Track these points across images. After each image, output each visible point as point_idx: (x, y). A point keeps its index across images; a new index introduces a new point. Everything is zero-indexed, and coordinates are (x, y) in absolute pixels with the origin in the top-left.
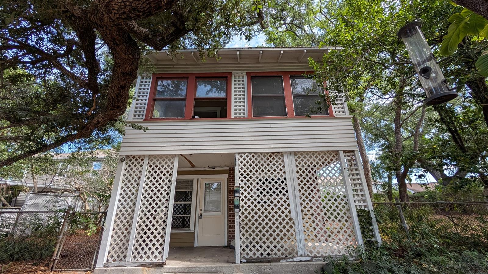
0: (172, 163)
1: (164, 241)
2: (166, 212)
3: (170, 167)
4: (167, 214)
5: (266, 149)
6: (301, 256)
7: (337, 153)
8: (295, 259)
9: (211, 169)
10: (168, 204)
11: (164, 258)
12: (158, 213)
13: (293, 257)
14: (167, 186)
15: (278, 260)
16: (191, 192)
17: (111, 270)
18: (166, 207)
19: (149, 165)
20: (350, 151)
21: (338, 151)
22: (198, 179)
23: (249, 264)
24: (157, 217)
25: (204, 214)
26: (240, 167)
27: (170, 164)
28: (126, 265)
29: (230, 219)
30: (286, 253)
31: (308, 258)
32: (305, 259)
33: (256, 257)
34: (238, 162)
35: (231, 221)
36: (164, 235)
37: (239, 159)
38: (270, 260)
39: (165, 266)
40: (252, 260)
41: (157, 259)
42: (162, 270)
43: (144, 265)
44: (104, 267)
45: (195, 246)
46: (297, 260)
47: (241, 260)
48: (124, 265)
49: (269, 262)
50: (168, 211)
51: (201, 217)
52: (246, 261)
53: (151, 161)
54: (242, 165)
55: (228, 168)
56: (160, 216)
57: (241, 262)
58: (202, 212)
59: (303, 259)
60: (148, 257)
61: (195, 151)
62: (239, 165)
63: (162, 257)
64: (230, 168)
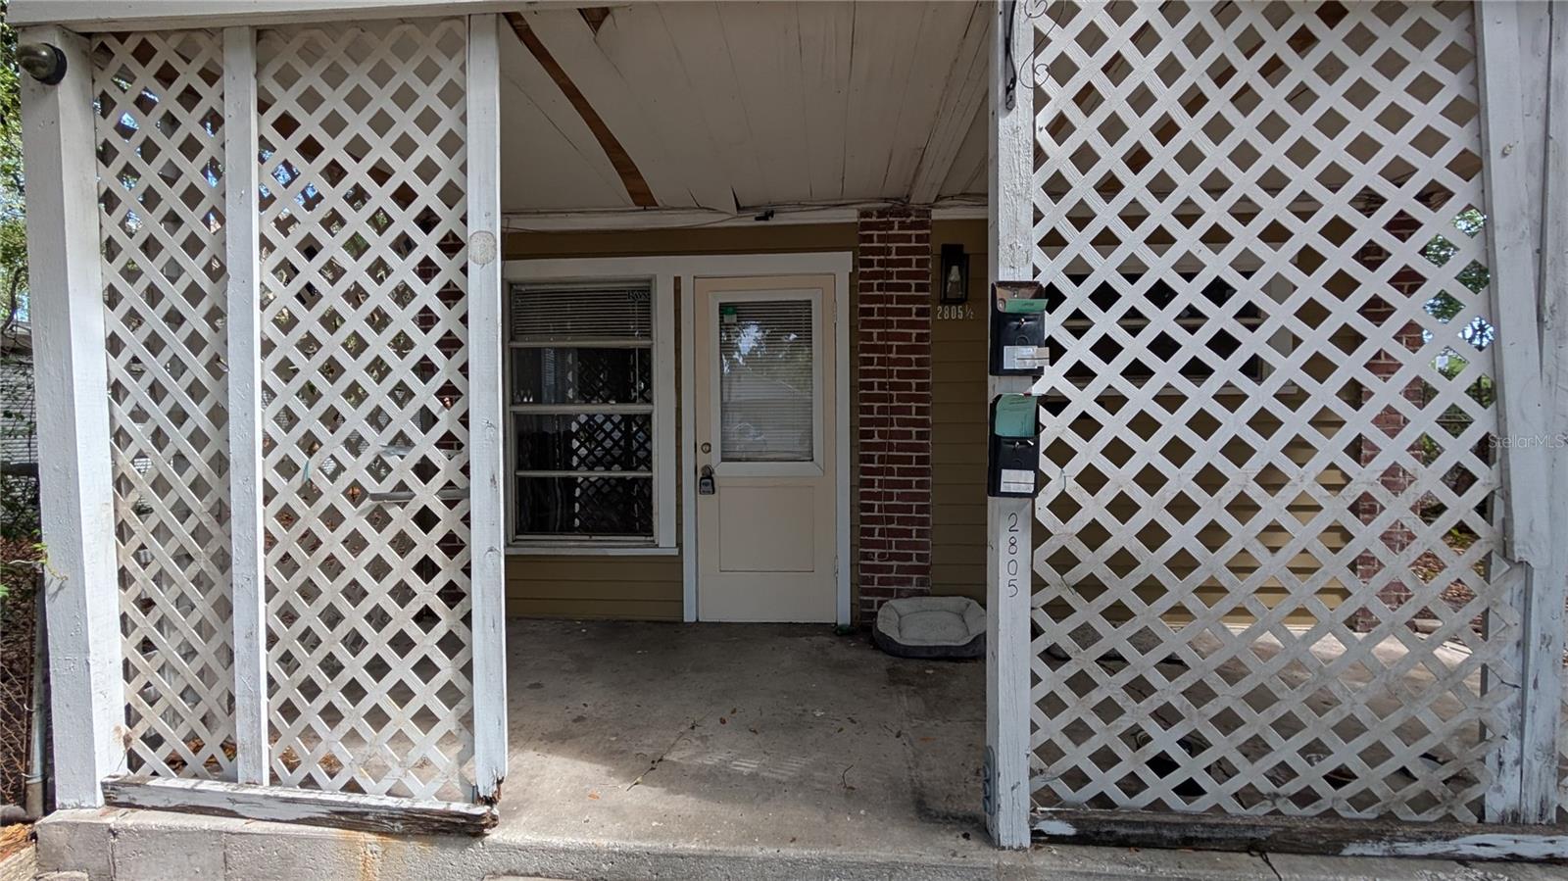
0: (454, 95)
1: (467, 670)
2: (458, 479)
3: (440, 132)
4: (467, 493)
6: (1513, 822)
8: (1466, 845)
9: (748, 221)
10: (465, 421)
12: (402, 486)
13: (1449, 827)
14: (437, 283)
16: (646, 354)
17: (142, 833)
18: (448, 442)
19: (273, 114)
22: (677, 280)
24: (394, 512)
25: (722, 471)
26: (1046, 117)
27: (440, 108)
28: (236, 808)
29: (864, 496)
30: (1398, 801)
32: (1550, 849)
34: (1032, 69)
35: (871, 508)
36: (461, 632)
37: (1041, 41)
38: (1262, 835)
39: (494, 835)
40: (1122, 831)
42: (475, 855)
43: (355, 820)
45: (689, 616)
46: (1482, 852)
47: (1033, 821)
48: (229, 806)
49: (1254, 848)
50: (466, 470)
51: (707, 481)
52: (1068, 830)
53: (286, 79)
54: (1061, 98)
55: (850, 215)
56: (414, 507)
57: (1037, 835)
58: (714, 459)
59: (1534, 846)
62: (1040, 99)
64: (864, 214)
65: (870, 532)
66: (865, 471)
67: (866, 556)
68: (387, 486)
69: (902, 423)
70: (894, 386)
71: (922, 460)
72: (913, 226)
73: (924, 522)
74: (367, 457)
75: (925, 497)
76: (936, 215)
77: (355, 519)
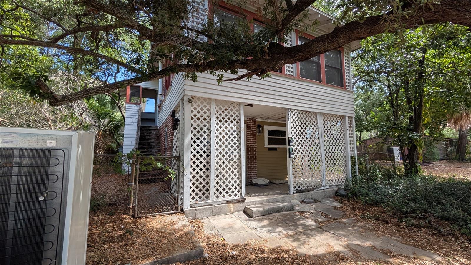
1: (241, 181)
2: (239, 157)
3: (236, 115)
4: (240, 159)
5: (308, 109)
6: (324, 186)
7: (344, 117)
10: (240, 150)
11: (243, 195)
12: (232, 158)
13: (320, 187)
14: (236, 133)
15: (313, 190)
18: (238, 153)
19: (216, 110)
20: (350, 117)
21: (345, 116)
23: (299, 194)
24: (231, 162)
31: (327, 187)
33: (304, 188)
36: (240, 177)
37: (291, 115)
39: (245, 201)
40: (300, 191)
41: (237, 196)
43: (229, 202)
44: (191, 207)
47: (293, 191)
49: (309, 191)
52: (296, 192)
53: (217, 106)
56: (234, 161)
57: (294, 193)
59: (325, 188)
60: (230, 196)
61: (258, 102)
62: (291, 120)
63: (241, 194)
64: (247, 119)
65: (249, 169)
66: (248, 159)
67: (248, 173)
68: (230, 158)
69: (253, 151)
70: (252, 145)
71: (256, 157)
72: (254, 121)
73: (256, 167)
74: (228, 154)
75: (256, 163)
76: (257, 120)
77: (226, 163)
